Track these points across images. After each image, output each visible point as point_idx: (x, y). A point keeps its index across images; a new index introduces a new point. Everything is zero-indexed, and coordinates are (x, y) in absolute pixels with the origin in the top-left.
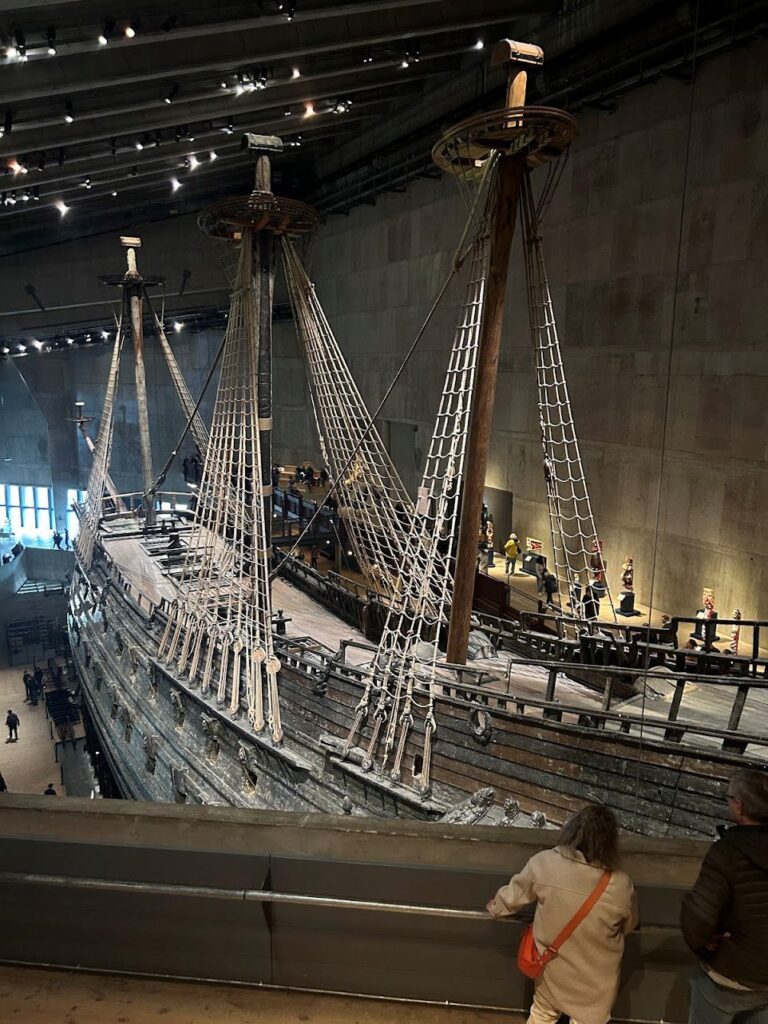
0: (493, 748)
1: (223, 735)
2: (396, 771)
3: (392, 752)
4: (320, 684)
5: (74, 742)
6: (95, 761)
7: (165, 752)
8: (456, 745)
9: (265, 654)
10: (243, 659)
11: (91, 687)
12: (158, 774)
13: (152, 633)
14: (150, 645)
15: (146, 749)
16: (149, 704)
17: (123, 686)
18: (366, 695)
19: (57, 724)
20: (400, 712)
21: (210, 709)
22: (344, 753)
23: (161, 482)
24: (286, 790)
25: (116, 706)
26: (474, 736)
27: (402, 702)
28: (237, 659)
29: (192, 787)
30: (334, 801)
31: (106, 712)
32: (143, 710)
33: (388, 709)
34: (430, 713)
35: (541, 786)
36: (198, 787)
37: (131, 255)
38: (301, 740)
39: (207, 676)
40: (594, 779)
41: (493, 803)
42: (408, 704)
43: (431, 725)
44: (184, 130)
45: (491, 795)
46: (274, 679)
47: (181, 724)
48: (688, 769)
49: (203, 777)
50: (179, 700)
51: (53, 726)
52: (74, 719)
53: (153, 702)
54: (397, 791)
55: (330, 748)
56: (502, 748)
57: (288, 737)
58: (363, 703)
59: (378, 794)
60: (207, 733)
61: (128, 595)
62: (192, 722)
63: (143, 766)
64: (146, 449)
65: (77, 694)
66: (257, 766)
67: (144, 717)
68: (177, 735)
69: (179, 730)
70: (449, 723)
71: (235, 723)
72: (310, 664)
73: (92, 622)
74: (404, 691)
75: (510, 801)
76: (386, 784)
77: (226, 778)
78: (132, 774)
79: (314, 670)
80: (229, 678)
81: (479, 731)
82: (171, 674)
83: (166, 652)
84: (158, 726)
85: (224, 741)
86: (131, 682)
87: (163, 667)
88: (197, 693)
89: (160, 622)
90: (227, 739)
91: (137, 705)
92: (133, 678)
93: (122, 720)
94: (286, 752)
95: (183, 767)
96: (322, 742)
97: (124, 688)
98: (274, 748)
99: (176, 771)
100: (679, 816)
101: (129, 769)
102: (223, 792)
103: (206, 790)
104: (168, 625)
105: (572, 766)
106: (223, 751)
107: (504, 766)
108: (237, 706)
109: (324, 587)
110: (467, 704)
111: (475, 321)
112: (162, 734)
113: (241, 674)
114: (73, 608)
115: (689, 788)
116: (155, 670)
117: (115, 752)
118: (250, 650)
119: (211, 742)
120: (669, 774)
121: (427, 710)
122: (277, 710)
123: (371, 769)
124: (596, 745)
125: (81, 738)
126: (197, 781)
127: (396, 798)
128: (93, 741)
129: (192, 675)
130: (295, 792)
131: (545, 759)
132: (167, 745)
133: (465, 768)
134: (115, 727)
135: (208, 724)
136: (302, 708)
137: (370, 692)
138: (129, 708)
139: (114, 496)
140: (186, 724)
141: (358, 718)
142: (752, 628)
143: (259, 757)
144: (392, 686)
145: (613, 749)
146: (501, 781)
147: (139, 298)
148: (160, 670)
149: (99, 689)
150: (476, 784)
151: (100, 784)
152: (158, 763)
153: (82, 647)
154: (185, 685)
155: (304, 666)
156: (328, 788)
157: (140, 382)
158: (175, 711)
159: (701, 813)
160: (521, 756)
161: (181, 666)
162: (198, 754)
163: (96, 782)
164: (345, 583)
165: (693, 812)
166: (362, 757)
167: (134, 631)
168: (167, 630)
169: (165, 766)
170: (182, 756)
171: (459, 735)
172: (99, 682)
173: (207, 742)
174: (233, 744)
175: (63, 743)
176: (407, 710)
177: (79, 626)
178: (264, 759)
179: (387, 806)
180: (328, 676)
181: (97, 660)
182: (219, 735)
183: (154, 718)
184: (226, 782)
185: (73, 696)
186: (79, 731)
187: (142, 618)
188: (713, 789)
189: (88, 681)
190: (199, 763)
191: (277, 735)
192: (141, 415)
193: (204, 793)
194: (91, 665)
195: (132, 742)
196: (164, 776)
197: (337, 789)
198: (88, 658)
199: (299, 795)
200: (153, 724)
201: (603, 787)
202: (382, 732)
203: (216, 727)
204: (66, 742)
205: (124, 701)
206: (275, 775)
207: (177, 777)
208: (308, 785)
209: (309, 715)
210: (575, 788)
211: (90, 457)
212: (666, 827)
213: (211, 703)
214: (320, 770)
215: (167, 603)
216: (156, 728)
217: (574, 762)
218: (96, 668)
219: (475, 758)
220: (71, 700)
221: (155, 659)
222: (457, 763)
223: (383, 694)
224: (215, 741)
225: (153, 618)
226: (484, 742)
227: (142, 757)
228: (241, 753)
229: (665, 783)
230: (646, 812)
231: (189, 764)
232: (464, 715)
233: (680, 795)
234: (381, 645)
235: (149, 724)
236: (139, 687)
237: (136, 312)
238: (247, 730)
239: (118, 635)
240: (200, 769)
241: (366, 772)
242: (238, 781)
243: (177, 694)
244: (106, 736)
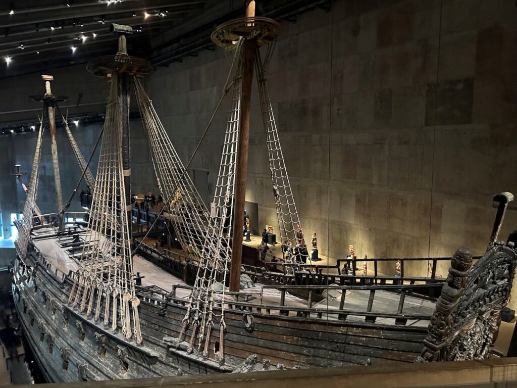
0: (255, 334)
1: (108, 343)
2: (206, 352)
3: (203, 342)
4: (162, 310)
5: (18, 357)
6: (31, 367)
7: (74, 357)
8: (237, 334)
9: (131, 296)
10: (118, 300)
11: (27, 324)
12: (70, 370)
13: (64, 291)
14: (64, 297)
15: (63, 356)
16: (63, 331)
17: (47, 322)
18: (188, 313)
19: (6, 347)
20: (206, 320)
21: (100, 329)
22: (177, 345)
23: (68, 206)
24: (145, 370)
25: (43, 334)
26: (245, 328)
27: (207, 315)
28: (115, 301)
29: (91, 375)
30: (173, 372)
31: (37, 338)
32: (60, 334)
33: (200, 319)
34: (222, 319)
35: (280, 350)
36: (94, 374)
37: (48, 85)
38: (153, 341)
39: (97, 312)
40: (306, 343)
41: (257, 362)
42: (210, 316)
43: (223, 326)
44: (77, 21)
45: (256, 358)
46: (136, 310)
47: (83, 340)
48: (350, 333)
49: (97, 368)
50: (81, 326)
51: (5, 349)
52: (18, 344)
53: (66, 329)
54: (207, 362)
55: (169, 344)
56: (260, 333)
57: (146, 340)
58: (186, 317)
59: (196, 365)
60: (99, 343)
61: (50, 270)
62: (89, 338)
63: (61, 366)
64: (58, 189)
65: (18, 330)
66: (128, 358)
67: (60, 338)
68: (81, 346)
69: (82, 344)
70: (232, 323)
71: (115, 336)
72: (156, 299)
73: (27, 287)
74: (208, 309)
75: (265, 360)
76: (201, 359)
77: (110, 367)
78: (55, 372)
79: (158, 302)
80: (111, 312)
81: (248, 326)
82: (76, 312)
83: (73, 300)
84: (69, 343)
85: (109, 346)
86: (52, 319)
87: (71, 309)
88: (92, 322)
89: (69, 284)
90: (110, 345)
91: (56, 332)
92: (54, 317)
93: (47, 341)
94: (145, 349)
95: (85, 364)
96: (165, 341)
97: (48, 323)
98: (138, 347)
99: (81, 367)
100: (347, 357)
101: (52, 369)
102: (109, 375)
103: (98, 375)
104: (74, 285)
105: (295, 338)
106: (108, 352)
107: (261, 342)
108: (116, 326)
109: (162, 258)
110: (241, 312)
111: (237, 119)
112: (72, 347)
113: (117, 309)
114: (15, 280)
115: (351, 343)
116: (67, 311)
117: (43, 360)
118: (122, 295)
119: (101, 348)
120: (341, 337)
121: (221, 317)
122: (139, 326)
123: (192, 352)
124: (306, 326)
125: (22, 354)
126: (93, 370)
127: (206, 366)
128: (30, 355)
129: (89, 312)
130: (150, 370)
131: (282, 336)
132: (75, 353)
133: (241, 346)
134: (43, 346)
135: (99, 338)
136: (152, 324)
137: (190, 311)
138: (51, 334)
139: (39, 216)
140: (86, 339)
141: (184, 326)
142: (373, 262)
143: (129, 353)
144: (201, 307)
145: (315, 327)
146: (261, 350)
147: (53, 108)
148: (70, 311)
149: (32, 325)
150: (247, 353)
151: (34, 380)
152: (70, 363)
153: (22, 302)
154: (85, 318)
155: (153, 301)
156: (169, 365)
157: (54, 153)
158: (79, 333)
159: (357, 354)
160: (270, 336)
161: (82, 307)
162: (93, 356)
163: (32, 378)
164: (173, 255)
165: (353, 354)
166: (187, 346)
167: (53, 290)
168: (73, 288)
169: (74, 364)
170: (83, 358)
171: (238, 329)
172: (33, 321)
173: (99, 348)
174: (114, 347)
175: (11, 358)
176: (210, 319)
177: (20, 290)
178: (132, 354)
179: (201, 371)
180: (167, 305)
181: (31, 308)
182: (106, 344)
183: (67, 338)
184: (110, 369)
185: (16, 331)
186: (21, 350)
187: (58, 283)
188: (362, 341)
189: (26, 321)
190: (95, 361)
191: (139, 340)
192: (55, 170)
193: (98, 377)
194: (27, 312)
195: (53, 353)
196: (74, 370)
197: (174, 365)
198: (25, 308)
199: (153, 371)
200: (66, 342)
201: (311, 347)
202: (197, 332)
203: (104, 339)
204: (13, 357)
205: (48, 330)
206: (139, 362)
207: (81, 370)
208: (158, 366)
209: (157, 327)
210: (297, 349)
211: (25, 195)
212: (342, 363)
213: (101, 326)
214: (164, 356)
215: (73, 273)
216: (68, 343)
217: (296, 336)
218: (31, 313)
219: (246, 340)
220: (15, 333)
221: (66, 305)
222: (237, 344)
223: (197, 312)
224: (103, 347)
225: (65, 282)
226: (251, 331)
227: (61, 361)
228: (119, 352)
229: (340, 341)
230: (332, 357)
231: (88, 361)
232: (240, 318)
233: (347, 347)
234: (195, 286)
235: (64, 342)
236: (57, 321)
237: (51, 115)
238: (122, 339)
239: (44, 293)
240: (96, 365)
241: (190, 354)
242: (118, 368)
243: (80, 323)
244: (38, 351)
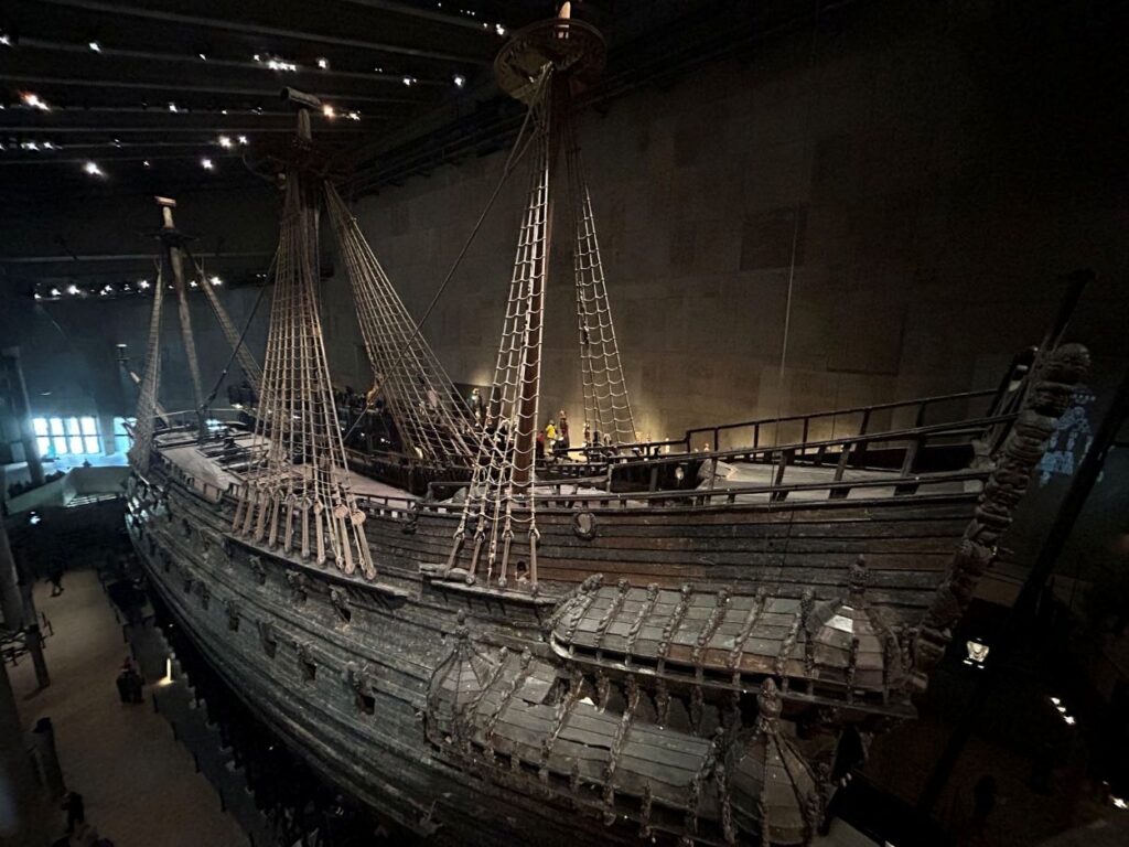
0: (599, 542)
1: (313, 584)
2: (502, 580)
3: (497, 564)
4: (409, 523)
5: (144, 621)
6: (167, 633)
7: (249, 610)
8: (561, 546)
9: (347, 509)
10: (324, 519)
11: (158, 571)
12: (244, 630)
13: (222, 514)
14: (222, 524)
15: (228, 612)
16: (226, 574)
17: (195, 563)
18: (462, 524)
20: (500, 531)
21: (295, 565)
22: (446, 575)
24: (383, 618)
25: (190, 582)
26: (579, 536)
27: (502, 522)
28: (319, 519)
29: (283, 634)
30: (436, 617)
31: (177, 589)
32: (220, 579)
33: (487, 530)
34: (533, 525)
35: (651, 563)
36: (288, 633)
37: (167, 213)
38: (395, 573)
39: (288, 540)
40: (705, 546)
41: (603, 585)
42: (508, 522)
43: (536, 535)
45: (602, 579)
46: (361, 529)
47: (263, 583)
48: (799, 520)
49: (292, 623)
50: (259, 563)
52: (142, 602)
53: (230, 571)
54: (505, 595)
55: (430, 574)
56: (608, 540)
57: (382, 574)
58: (460, 530)
59: (481, 602)
60: (294, 585)
61: (192, 486)
62: (275, 580)
63: (226, 627)
65: (141, 581)
66: (350, 604)
67: (221, 586)
68: (260, 594)
69: (262, 589)
70: (552, 529)
71: (324, 571)
72: (395, 509)
73: (155, 516)
74: (503, 513)
75: (622, 581)
76: (494, 592)
77: (316, 619)
78: (215, 636)
79: (400, 514)
80: (313, 538)
81: (583, 530)
82: (249, 543)
83: (241, 527)
84: (238, 590)
85: (311, 588)
86: (203, 558)
87: (239, 539)
88: (280, 554)
89: (230, 504)
90: (314, 586)
91: (213, 576)
92: (206, 555)
93: (198, 592)
94: (379, 586)
95: (270, 619)
96: (423, 570)
97: (196, 565)
98: (370, 585)
99: (264, 624)
100: (790, 559)
101: (208, 632)
102: (316, 631)
103: (297, 634)
104: (240, 505)
105: (681, 540)
106: (311, 597)
107: (611, 554)
108: (324, 557)
110: (568, 511)
111: (543, 201)
112: (243, 596)
113: (324, 531)
114: (131, 508)
115: (802, 535)
116: (231, 543)
117: (192, 621)
118: (330, 511)
119: (297, 593)
120: (780, 527)
121: (530, 523)
122: (368, 554)
123: (474, 584)
124: (704, 519)
125: (151, 617)
126: (286, 627)
127: (503, 602)
129: (272, 540)
130: (393, 617)
131: (653, 540)
132: (250, 604)
133: (570, 563)
134: (191, 600)
135: (295, 578)
136: (391, 547)
137: (466, 521)
138: (205, 581)
140: (269, 583)
141: (457, 544)
143: (352, 595)
144: (490, 511)
145: (723, 519)
146: (611, 567)
148: (235, 542)
149: (167, 570)
150: (584, 574)
152: (242, 621)
153: (145, 539)
154: (265, 550)
155: (389, 512)
156: (429, 607)
157: (185, 318)
158: (255, 573)
159: (813, 552)
160: (627, 542)
161: (259, 533)
162: (285, 605)
165: (806, 553)
166: (465, 576)
167: (203, 516)
168: (239, 510)
169: (250, 622)
170: (265, 609)
171: (561, 538)
172: (168, 564)
173: (293, 593)
174: (322, 589)
175: (132, 624)
176: (508, 527)
177: (140, 521)
178: (358, 596)
179: (493, 610)
180: (418, 515)
181: (164, 547)
182: (307, 586)
183: (233, 584)
184: (317, 622)
185: (138, 584)
186: (148, 611)
187: (210, 503)
188: (823, 530)
189: (155, 566)
190: (287, 613)
191: (371, 574)
193: (296, 637)
194: (157, 552)
195: (211, 608)
196: (249, 631)
197: (438, 606)
198: (153, 547)
199: (398, 619)
200: (231, 589)
201: (715, 551)
202: (484, 549)
203: (302, 579)
204: (134, 622)
205: (198, 575)
206: (371, 607)
207: (265, 628)
208: (407, 608)
209: (400, 552)
210: (687, 558)
212: (779, 570)
213: (296, 559)
214: (418, 594)
215: (235, 488)
216: (235, 591)
217: (683, 537)
218: (163, 553)
219: (581, 553)
220: (135, 587)
221: (229, 534)
222: (562, 561)
223: (481, 518)
224: (302, 591)
225: (222, 501)
226: (593, 535)
227: (226, 619)
228: (334, 595)
229: (776, 535)
230: (759, 563)
231: (277, 616)
232: (566, 520)
233: (791, 543)
234: (474, 480)
235: (228, 590)
236: (213, 561)
238: (338, 575)
239: (185, 522)
240: (291, 619)
241: (470, 585)
242: (331, 619)
243: (257, 559)
244: (180, 609)
